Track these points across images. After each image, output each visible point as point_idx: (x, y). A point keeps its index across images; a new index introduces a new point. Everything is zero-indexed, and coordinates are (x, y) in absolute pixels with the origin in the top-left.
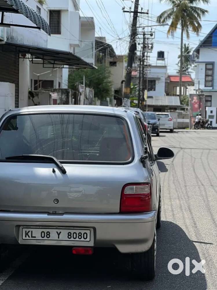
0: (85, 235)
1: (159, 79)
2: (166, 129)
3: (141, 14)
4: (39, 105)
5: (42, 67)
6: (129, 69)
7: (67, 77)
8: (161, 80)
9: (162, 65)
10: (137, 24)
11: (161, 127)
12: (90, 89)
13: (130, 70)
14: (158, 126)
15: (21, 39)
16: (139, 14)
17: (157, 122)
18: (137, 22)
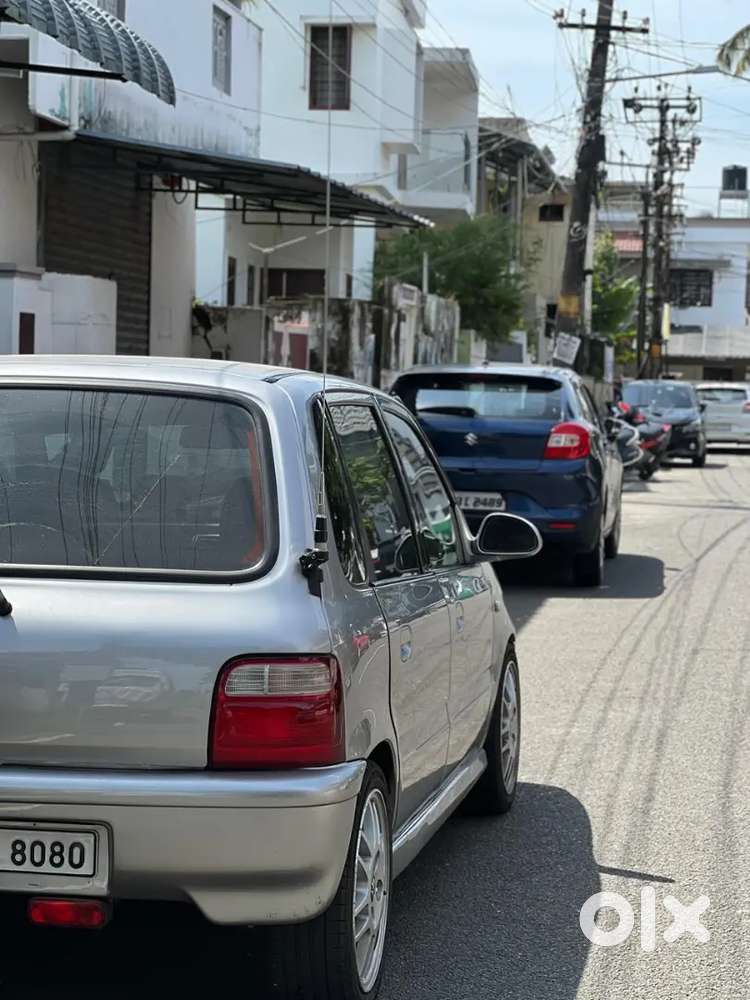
0: (77, 851)
1: (724, 264)
2: (739, 442)
3: (621, 34)
4: (227, 359)
5: (241, 220)
6: (576, 229)
7: (370, 258)
8: (732, 269)
9: (739, 216)
10: (608, 68)
11: (710, 435)
12: (442, 300)
13: (580, 231)
14: (696, 432)
15: (146, 123)
16: (613, 34)
17: (692, 417)
18: (609, 62)
